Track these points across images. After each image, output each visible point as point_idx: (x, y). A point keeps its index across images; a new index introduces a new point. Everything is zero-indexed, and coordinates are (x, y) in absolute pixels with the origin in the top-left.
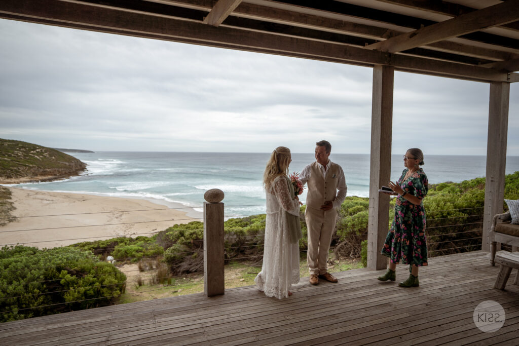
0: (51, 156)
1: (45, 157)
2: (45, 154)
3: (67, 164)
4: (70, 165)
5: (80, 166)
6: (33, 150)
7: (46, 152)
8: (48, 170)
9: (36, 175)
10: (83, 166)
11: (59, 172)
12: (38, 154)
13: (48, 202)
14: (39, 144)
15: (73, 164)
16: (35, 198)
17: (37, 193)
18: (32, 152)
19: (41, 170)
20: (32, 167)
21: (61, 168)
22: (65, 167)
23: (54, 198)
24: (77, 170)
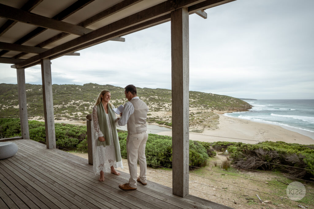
0: (236, 102)
1: (234, 102)
2: (234, 101)
3: (243, 105)
4: (244, 106)
5: (249, 106)
6: (230, 99)
7: (235, 100)
8: (235, 108)
9: (230, 110)
10: (251, 106)
11: (239, 109)
12: (232, 101)
13: (232, 122)
14: (232, 97)
15: (246, 106)
16: (227, 120)
17: (229, 118)
18: (229, 100)
19: (232, 108)
20: (228, 107)
21: (240, 107)
22: (242, 107)
23: (235, 121)
24: (247, 109)
